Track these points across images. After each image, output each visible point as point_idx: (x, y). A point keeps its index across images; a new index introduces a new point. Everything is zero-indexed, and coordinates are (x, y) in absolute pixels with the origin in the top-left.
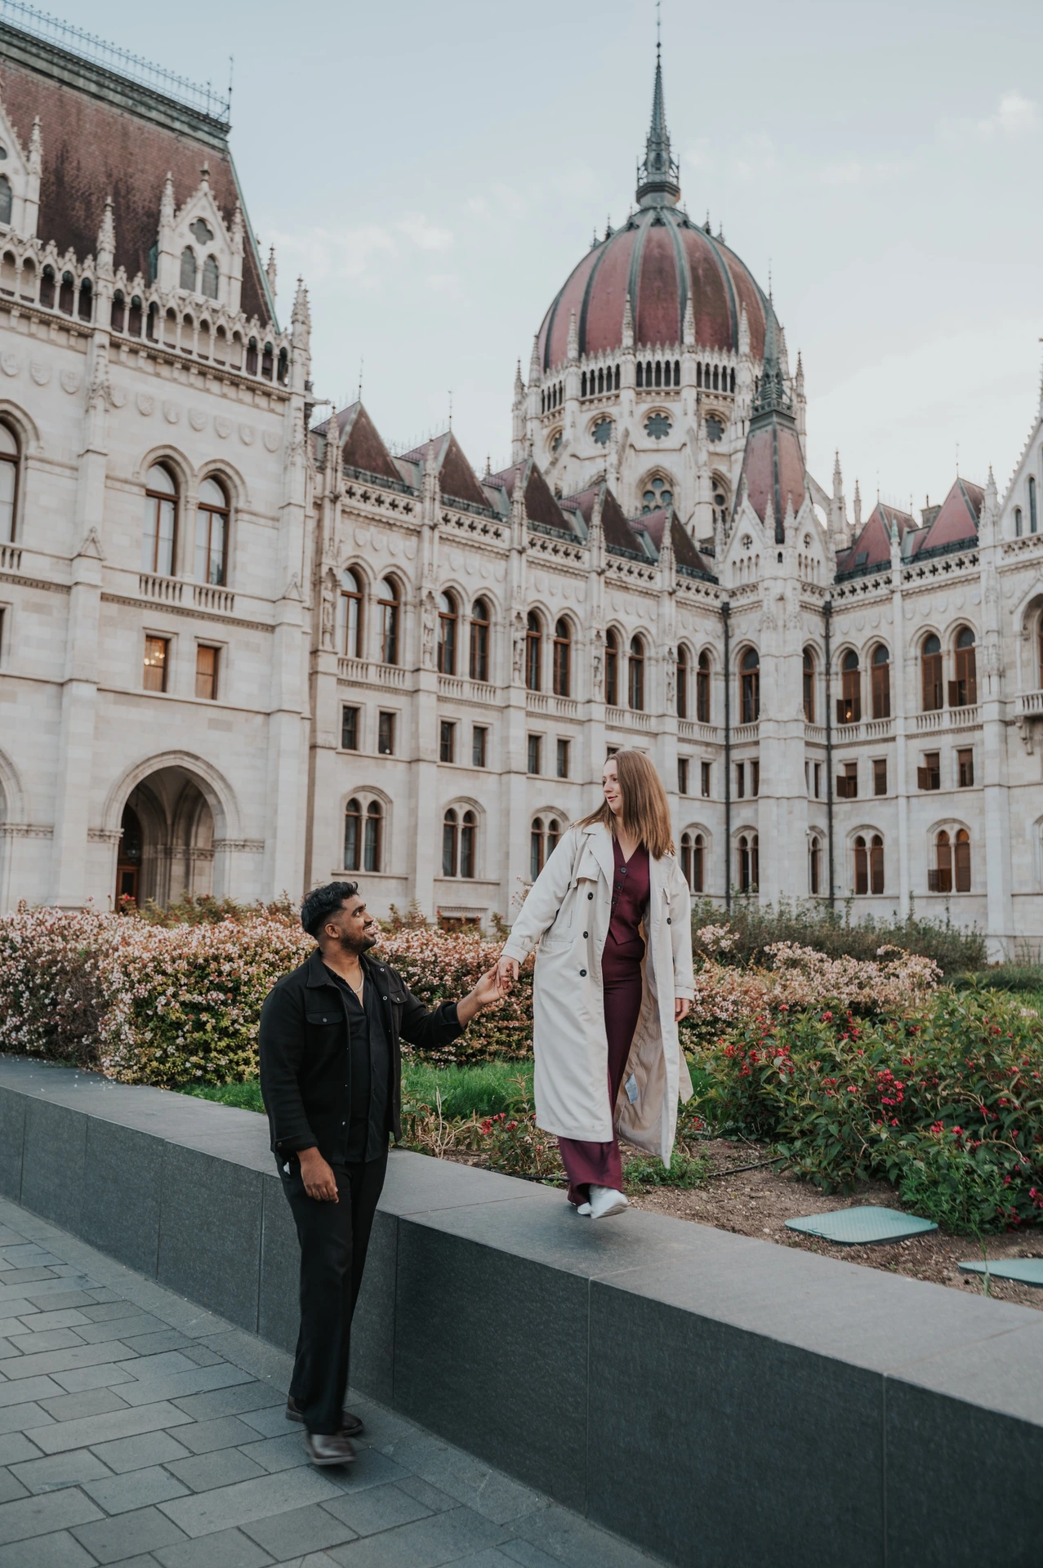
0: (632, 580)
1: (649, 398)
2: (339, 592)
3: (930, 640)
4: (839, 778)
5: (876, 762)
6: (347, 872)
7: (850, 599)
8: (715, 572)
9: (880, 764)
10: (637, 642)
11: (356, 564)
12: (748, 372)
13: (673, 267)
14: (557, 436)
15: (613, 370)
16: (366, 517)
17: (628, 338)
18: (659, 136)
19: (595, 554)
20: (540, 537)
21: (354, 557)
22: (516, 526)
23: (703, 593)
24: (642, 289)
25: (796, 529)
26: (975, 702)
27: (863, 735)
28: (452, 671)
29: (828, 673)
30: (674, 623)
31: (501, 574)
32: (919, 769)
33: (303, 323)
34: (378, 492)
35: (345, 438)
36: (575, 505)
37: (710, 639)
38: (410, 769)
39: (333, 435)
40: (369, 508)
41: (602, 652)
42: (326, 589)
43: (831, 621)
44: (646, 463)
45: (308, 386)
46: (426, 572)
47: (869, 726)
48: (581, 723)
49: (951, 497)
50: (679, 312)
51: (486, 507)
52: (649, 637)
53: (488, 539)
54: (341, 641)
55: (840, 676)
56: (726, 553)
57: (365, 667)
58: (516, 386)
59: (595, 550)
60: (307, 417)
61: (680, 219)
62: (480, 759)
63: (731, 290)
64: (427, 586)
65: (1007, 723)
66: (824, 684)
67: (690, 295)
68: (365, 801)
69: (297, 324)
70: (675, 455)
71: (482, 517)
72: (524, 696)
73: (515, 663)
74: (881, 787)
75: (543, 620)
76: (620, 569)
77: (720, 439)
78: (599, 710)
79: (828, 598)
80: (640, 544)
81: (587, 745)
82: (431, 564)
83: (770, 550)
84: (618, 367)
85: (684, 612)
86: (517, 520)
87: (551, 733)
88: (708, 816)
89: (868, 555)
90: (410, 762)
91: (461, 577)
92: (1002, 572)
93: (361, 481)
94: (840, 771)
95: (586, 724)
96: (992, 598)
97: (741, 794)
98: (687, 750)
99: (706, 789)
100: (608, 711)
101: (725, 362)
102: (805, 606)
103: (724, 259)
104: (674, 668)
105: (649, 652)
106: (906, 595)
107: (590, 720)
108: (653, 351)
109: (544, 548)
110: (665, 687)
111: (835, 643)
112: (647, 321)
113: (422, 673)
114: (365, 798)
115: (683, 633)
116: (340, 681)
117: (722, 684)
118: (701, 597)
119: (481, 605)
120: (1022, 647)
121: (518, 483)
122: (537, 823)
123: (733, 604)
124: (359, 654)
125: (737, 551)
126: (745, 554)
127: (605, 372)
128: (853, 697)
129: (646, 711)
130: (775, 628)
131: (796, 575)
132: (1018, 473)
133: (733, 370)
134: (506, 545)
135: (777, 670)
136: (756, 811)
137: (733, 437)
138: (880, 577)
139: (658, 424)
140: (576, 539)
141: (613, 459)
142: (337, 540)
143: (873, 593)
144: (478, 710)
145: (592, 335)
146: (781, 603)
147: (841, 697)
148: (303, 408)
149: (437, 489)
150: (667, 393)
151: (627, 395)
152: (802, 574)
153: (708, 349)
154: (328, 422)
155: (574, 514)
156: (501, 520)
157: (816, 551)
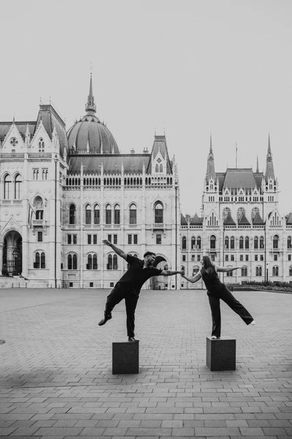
3: (193, 237)
92: (207, 230)
106: (190, 230)
120: (209, 242)
143: (184, 229)
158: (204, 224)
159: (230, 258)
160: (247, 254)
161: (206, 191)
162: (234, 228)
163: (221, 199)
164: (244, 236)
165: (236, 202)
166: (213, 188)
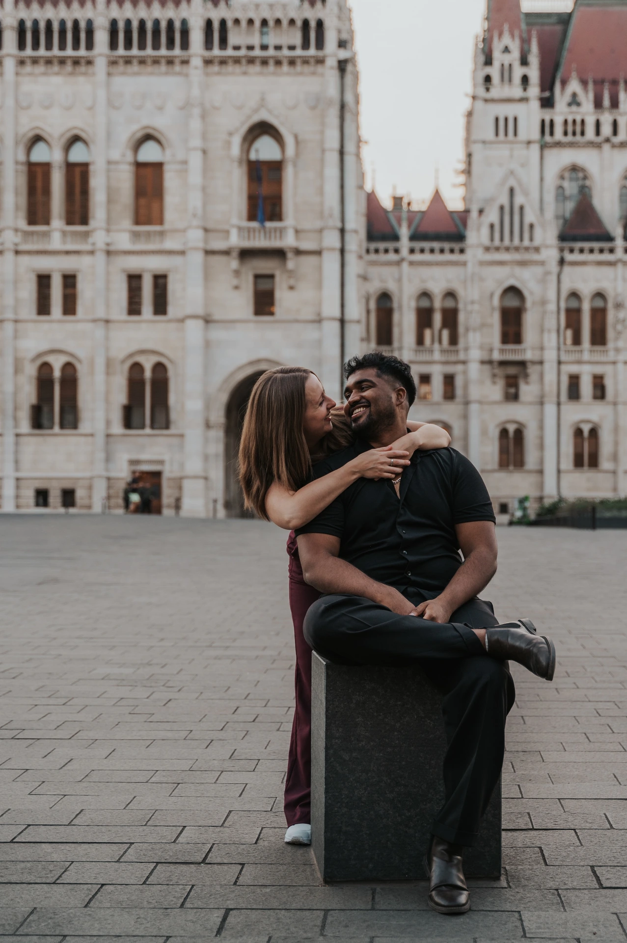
158: (471, 236)
159: (586, 387)
161: (481, 92)
162: (606, 257)
163: (547, 127)
165: (616, 140)
166: (510, 80)
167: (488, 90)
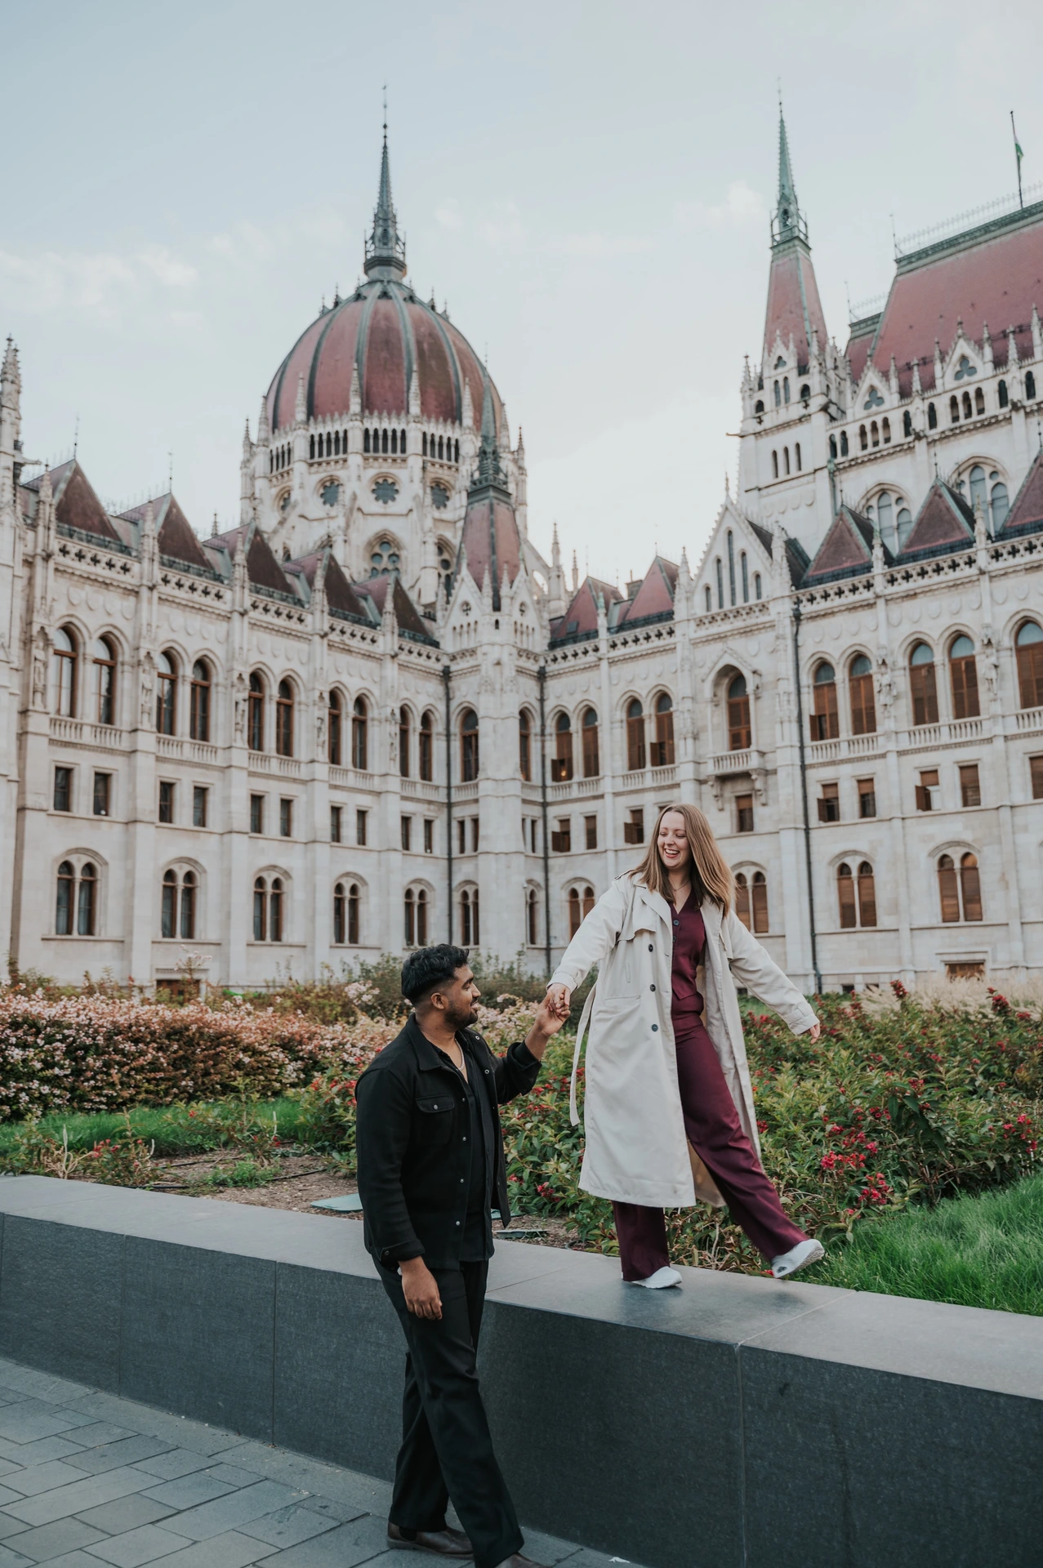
0: (355, 643)
1: (376, 464)
2: (51, 651)
3: (634, 705)
4: (554, 833)
5: (587, 818)
6: (59, 937)
7: (562, 665)
8: (437, 637)
9: (591, 819)
10: (360, 703)
11: (70, 623)
12: (470, 445)
13: (399, 340)
14: (286, 496)
15: (341, 435)
16: (81, 576)
17: (355, 405)
18: (386, 213)
19: (318, 617)
20: (263, 599)
21: (69, 616)
22: (237, 589)
23: (424, 657)
24: (369, 358)
25: (512, 598)
26: (672, 762)
27: (575, 792)
28: (172, 732)
29: (543, 734)
30: (396, 686)
31: (222, 635)
32: (626, 825)
33: (13, 382)
34: (94, 552)
35: (59, 496)
36: (299, 568)
37: (432, 701)
38: (127, 830)
39: (46, 492)
40: (84, 567)
41: (325, 714)
42: (37, 647)
43: (545, 685)
44: (374, 527)
45: (17, 446)
46: (144, 632)
47: (580, 784)
48: (304, 782)
49: (651, 573)
50: (405, 382)
51: (207, 568)
52: (372, 698)
53: (209, 600)
54: (54, 698)
55: (554, 737)
56: (446, 619)
57: (79, 727)
58: (244, 445)
59: (318, 614)
60: (16, 476)
61: (406, 294)
62: (201, 820)
63: (455, 366)
64: (145, 646)
65: (701, 782)
66: (539, 744)
67: (415, 367)
68: (78, 863)
69: (5, 383)
70: (402, 520)
71: (203, 579)
72: (247, 756)
73: (237, 724)
74: (592, 842)
75: (266, 682)
76: (343, 632)
77: (445, 506)
78: (322, 770)
79: (542, 663)
80: (363, 608)
81: (310, 804)
82: (149, 625)
83: (487, 617)
84: (346, 432)
85: (406, 674)
86: (238, 583)
87: (273, 793)
88: (431, 872)
89: (578, 624)
90: (127, 823)
91: (181, 638)
92: (695, 643)
93: (75, 540)
94: (555, 826)
95: (310, 784)
96: (687, 667)
97: (462, 850)
98: (410, 808)
99: (429, 845)
100: (331, 771)
101: (449, 434)
102: (520, 671)
103: (449, 336)
104: (396, 729)
105: (372, 713)
106: (612, 662)
107: (313, 780)
108: (380, 419)
109: (266, 610)
110: (388, 747)
111: (549, 705)
112: (374, 389)
113: (139, 734)
114: (79, 860)
115: (405, 694)
116: (52, 742)
117: (444, 744)
118: (422, 661)
119: (202, 665)
120: (713, 712)
121: (240, 546)
122: (260, 882)
123: (453, 668)
124: (72, 714)
125: (457, 617)
126: (464, 620)
127: (333, 436)
128: (566, 757)
129: (370, 770)
130: (493, 691)
131: (511, 641)
132: (707, 553)
133: (457, 441)
134: (228, 607)
135: (495, 731)
136: (477, 866)
137: (458, 505)
138: (588, 645)
139: (385, 489)
140: (299, 603)
141: (341, 521)
142: (49, 598)
143: (582, 660)
144: (198, 770)
145: (319, 400)
146: (498, 667)
147: (555, 757)
148: (12, 467)
149: (157, 550)
150: (394, 460)
151: (355, 460)
152: (518, 641)
153: (433, 420)
154: (41, 478)
155: (298, 577)
156: (222, 582)
157: (530, 619)
158: (681, 610)
160: (967, 755)
161: (751, 426)
163: (838, 445)
164: (936, 633)
165: (934, 434)
166: (787, 400)
167: (760, 422)
